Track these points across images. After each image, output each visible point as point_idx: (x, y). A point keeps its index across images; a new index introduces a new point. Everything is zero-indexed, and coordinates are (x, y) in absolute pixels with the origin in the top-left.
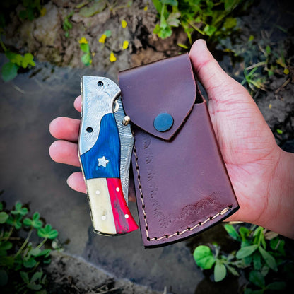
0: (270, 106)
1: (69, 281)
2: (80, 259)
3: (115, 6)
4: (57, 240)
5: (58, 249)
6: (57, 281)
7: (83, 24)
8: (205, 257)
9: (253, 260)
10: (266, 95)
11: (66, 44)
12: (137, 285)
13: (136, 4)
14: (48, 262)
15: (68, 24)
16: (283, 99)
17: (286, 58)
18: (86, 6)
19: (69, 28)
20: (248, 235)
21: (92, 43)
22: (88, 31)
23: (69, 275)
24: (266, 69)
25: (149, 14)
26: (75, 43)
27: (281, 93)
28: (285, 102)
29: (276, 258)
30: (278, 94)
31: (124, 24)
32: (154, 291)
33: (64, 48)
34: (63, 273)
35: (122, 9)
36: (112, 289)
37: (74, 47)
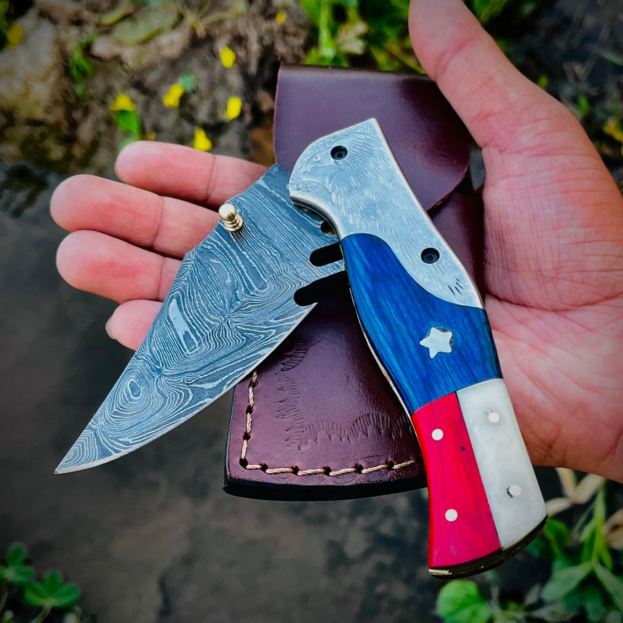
3: (201, 18)
4: (77, 609)
7: (122, 63)
9: (582, 600)
11: (77, 115)
13: (255, 9)
15: (84, 64)
18: (128, 17)
19: (84, 73)
20: (568, 542)
21: (146, 107)
22: (136, 78)
25: (291, 29)
26: (98, 111)
31: (227, 57)
33: (74, 125)
35: (220, 22)
37: (98, 121)
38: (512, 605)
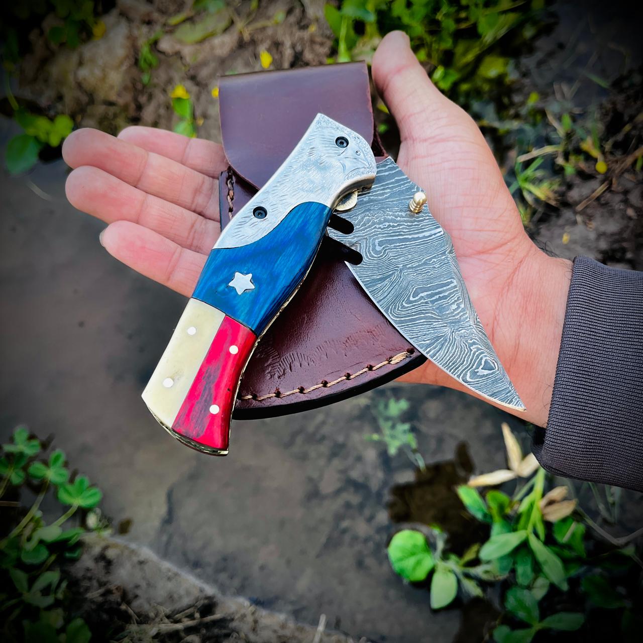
0: (566, 238)
1: (116, 597)
2: (147, 553)
3: (249, 24)
4: (98, 511)
5: (98, 529)
6: (89, 595)
7: (181, 58)
8: (413, 554)
9: (515, 563)
10: (559, 216)
12: (263, 613)
13: (292, 19)
14: (75, 555)
15: (149, 57)
16: (593, 224)
17: (602, 140)
18: (190, 20)
19: (150, 65)
20: (508, 511)
21: (198, 98)
22: (192, 72)
23: (118, 583)
24: (560, 161)
25: (318, 39)
26: (160, 97)
27: (589, 211)
28: (596, 229)
29: (566, 562)
30: (582, 213)
31: (266, 59)
32: (300, 624)
33: (139, 108)
34: (104, 579)
35: (264, 29)
36: (209, 618)
37: (159, 106)
38: (453, 558)
